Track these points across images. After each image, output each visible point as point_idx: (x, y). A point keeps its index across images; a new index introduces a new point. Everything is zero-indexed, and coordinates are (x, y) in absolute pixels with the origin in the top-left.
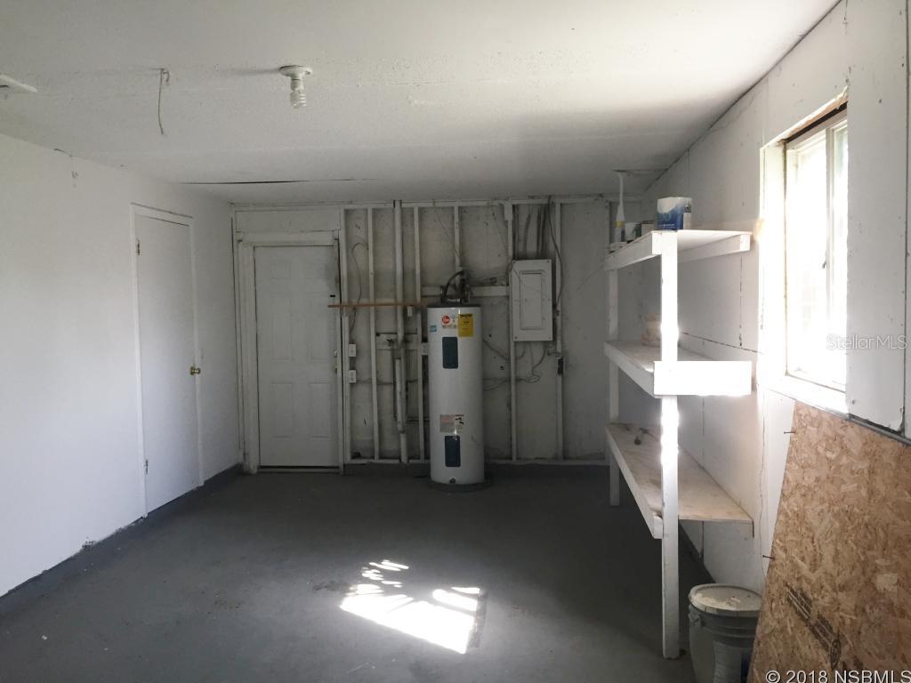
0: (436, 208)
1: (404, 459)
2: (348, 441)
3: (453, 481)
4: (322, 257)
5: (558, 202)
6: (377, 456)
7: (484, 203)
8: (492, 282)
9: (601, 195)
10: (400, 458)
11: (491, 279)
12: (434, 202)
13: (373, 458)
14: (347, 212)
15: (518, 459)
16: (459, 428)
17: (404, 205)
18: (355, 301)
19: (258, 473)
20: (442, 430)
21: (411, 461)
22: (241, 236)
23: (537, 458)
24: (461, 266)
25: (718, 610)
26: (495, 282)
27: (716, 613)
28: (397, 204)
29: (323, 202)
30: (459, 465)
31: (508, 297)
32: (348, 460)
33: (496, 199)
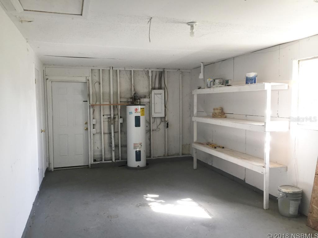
0: (125, 70)
1: (114, 160)
2: (92, 155)
3: (138, 166)
4: (80, 87)
5: (166, 70)
6: (103, 160)
7: (142, 70)
8: (145, 97)
9: (179, 69)
10: (112, 160)
11: (145, 96)
12: (125, 68)
13: (102, 161)
14: (92, 70)
15: (153, 157)
16: (140, 148)
17: (113, 69)
18: (94, 103)
19: (54, 171)
20: (134, 149)
21: (116, 161)
22: (47, 77)
23: (158, 156)
24: (134, 91)
25: (293, 192)
26: (146, 97)
27: (292, 193)
28: (111, 68)
29: (83, 66)
30: (140, 161)
31: (149, 102)
32: (93, 162)
33: (146, 68)
